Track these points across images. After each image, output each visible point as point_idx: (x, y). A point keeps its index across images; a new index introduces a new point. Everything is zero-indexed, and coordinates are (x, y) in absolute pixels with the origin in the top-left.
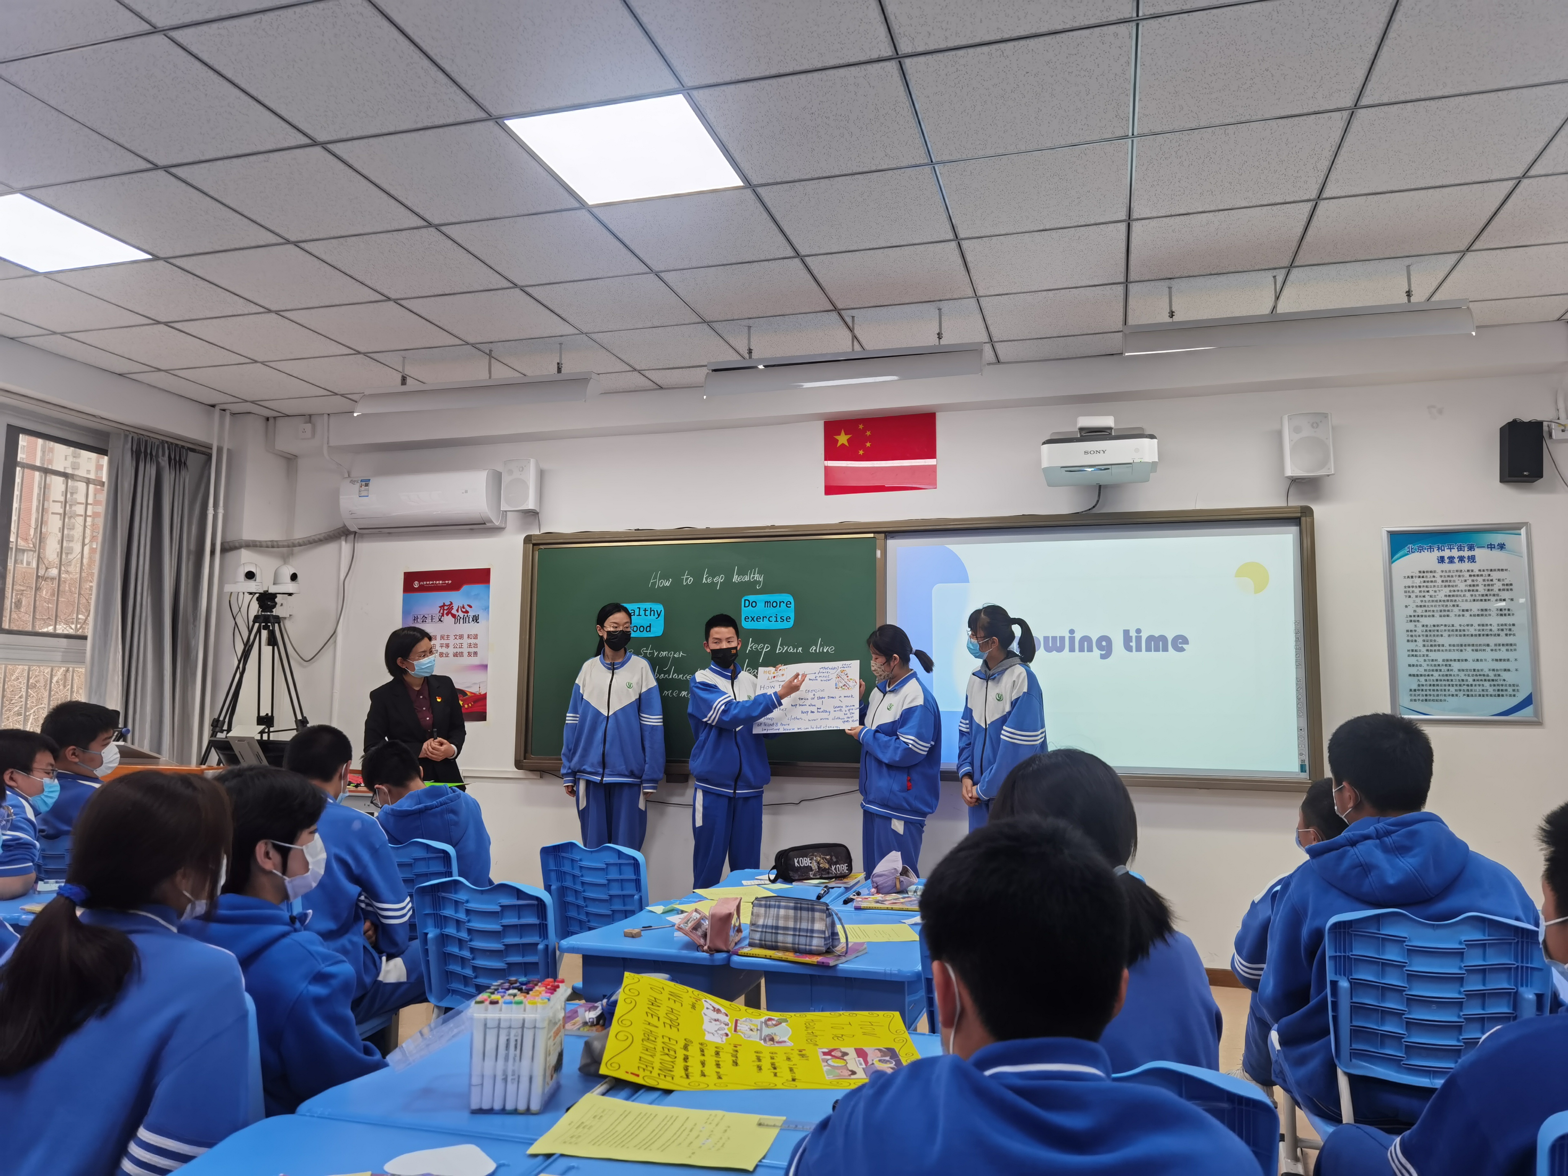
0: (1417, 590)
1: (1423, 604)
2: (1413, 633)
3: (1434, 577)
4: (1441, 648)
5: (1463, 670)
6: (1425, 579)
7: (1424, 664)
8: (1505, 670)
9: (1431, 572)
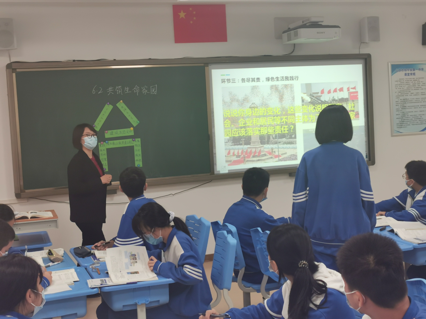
0: (399, 86)
1: (400, 91)
2: (398, 103)
3: (404, 81)
4: (405, 108)
5: (412, 116)
6: (401, 82)
7: (401, 114)
8: (423, 115)
9: (403, 79)
